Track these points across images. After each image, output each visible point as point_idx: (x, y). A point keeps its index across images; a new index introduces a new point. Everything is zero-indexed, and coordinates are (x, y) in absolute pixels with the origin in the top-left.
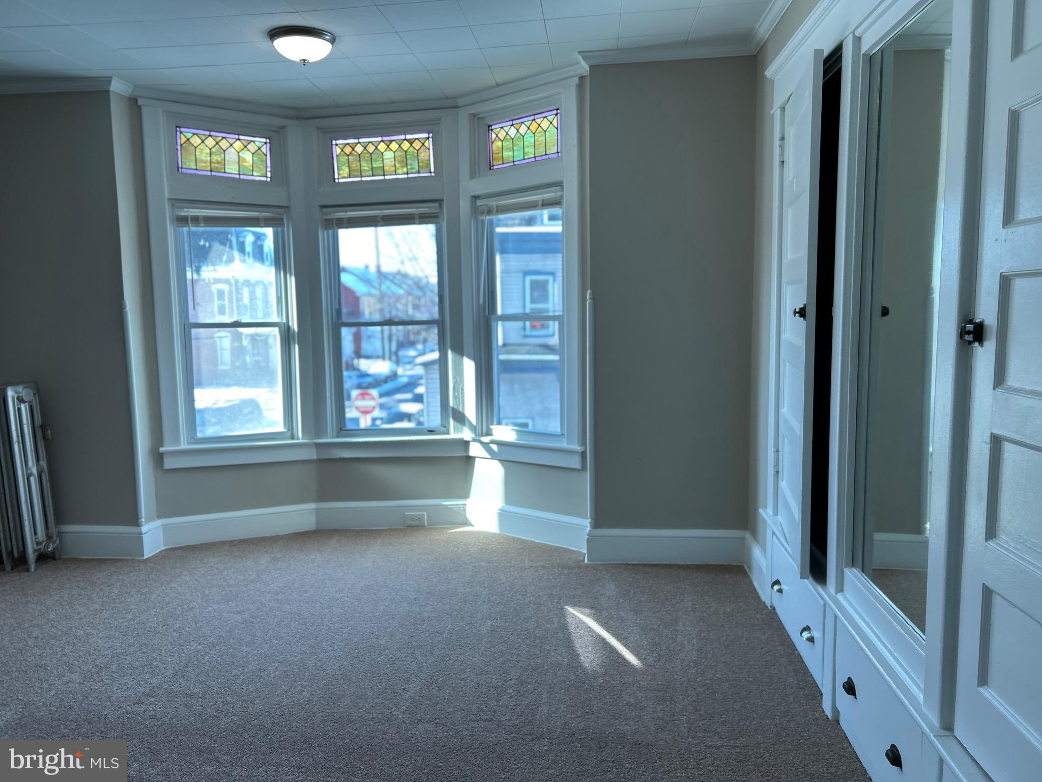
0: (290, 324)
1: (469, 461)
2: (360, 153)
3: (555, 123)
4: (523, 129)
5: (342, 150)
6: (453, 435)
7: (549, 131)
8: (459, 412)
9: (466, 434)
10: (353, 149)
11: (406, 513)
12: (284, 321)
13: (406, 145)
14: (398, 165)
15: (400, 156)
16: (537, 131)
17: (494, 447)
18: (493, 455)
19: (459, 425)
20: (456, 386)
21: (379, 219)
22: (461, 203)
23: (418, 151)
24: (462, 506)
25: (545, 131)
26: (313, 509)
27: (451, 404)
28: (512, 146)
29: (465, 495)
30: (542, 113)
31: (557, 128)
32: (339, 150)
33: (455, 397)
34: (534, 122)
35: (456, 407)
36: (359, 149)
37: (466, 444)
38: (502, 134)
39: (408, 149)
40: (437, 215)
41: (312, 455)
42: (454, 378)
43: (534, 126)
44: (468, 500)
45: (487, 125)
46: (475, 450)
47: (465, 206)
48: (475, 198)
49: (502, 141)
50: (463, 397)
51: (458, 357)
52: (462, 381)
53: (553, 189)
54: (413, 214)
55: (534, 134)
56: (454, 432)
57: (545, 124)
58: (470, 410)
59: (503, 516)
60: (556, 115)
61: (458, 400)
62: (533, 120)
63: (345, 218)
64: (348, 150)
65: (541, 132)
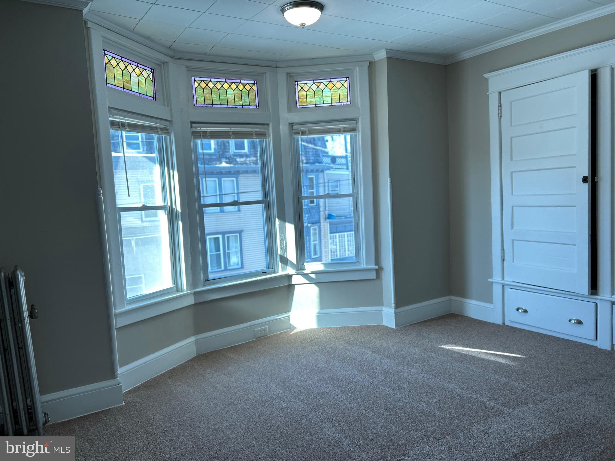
0: (174, 207)
1: (290, 287)
2: (211, 88)
3: (345, 85)
4: (322, 86)
5: (199, 85)
6: (281, 273)
7: (341, 89)
8: (285, 257)
9: (290, 271)
10: (207, 85)
11: (256, 329)
12: (169, 204)
13: (241, 87)
14: (236, 99)
15: (238, 93)
16: (333, 89)
17: (313, 276)
18: (312, 281)
19: (284, 266)
20: (281, 241)
21: (230, 134)
22: (281, 127)
23: (248, 91)
24: (288, 317)
25: (339, 89)
26: (193, 341)
27: (279, 253)
28: (314, 95)
29: (288, 310)
30: (336, 78)
31: (347, 88)
32: (197, 85)
33: (281, 249)
34: (330, 83)
35: (282, 255)
36: (211, 85)
37: (290, 277)
38: (306, 88)
39: (242, 90)
40: (265, 133)
41: (191, 301)
42: (280, 236)
43: (330, 85)
44: (290, 313)
45: (294, 80)
46: (297, 279)
47: (284, 129)
48: (291, 124)
49: (306, 92)
50: (286, 248)
51: (282, 223)
52: (285, 238)
53: (351, 122)
54: (252, 132)
55: (331, 90)
56: (282, 271)
57: (338, 85)
58: (292, 255)
59: (320, 316)
60: (347, 80)
61: (283, 250)
62: (329, 82)
63: (208, 132)
64: (203, 85)
65: (336, 89)
